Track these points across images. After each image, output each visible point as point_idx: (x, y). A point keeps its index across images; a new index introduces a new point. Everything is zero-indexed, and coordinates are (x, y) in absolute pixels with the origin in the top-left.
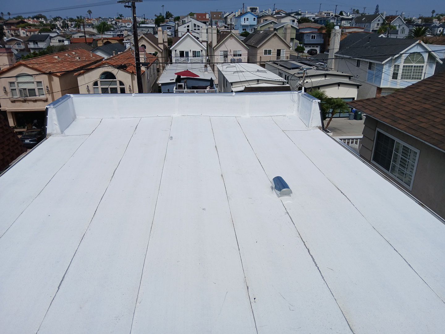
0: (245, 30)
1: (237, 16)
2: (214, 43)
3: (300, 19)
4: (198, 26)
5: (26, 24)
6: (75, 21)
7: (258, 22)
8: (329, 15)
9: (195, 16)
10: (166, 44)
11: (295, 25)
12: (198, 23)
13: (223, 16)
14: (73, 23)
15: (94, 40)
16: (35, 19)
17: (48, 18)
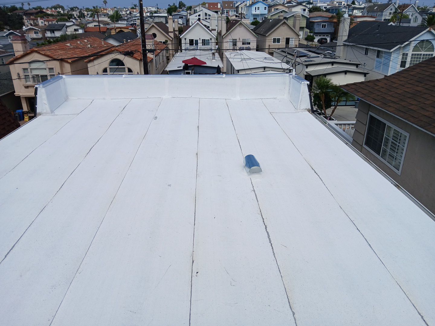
0: (256, 19)
1: (248, 5)
2: (224, 32)
3: (311, 9)
4: (209, 15)
5: (44, 14)
6: (91, 10)
7: (269, 11)
8: (341, 4)
9: (207, 5)
10: (177, 33)
11: (306, 14)
12: (209, 12)
13: (235, 5)
14: (89, 13)
15: (108, 29)
16: (53, 9)
17: (66, 8)
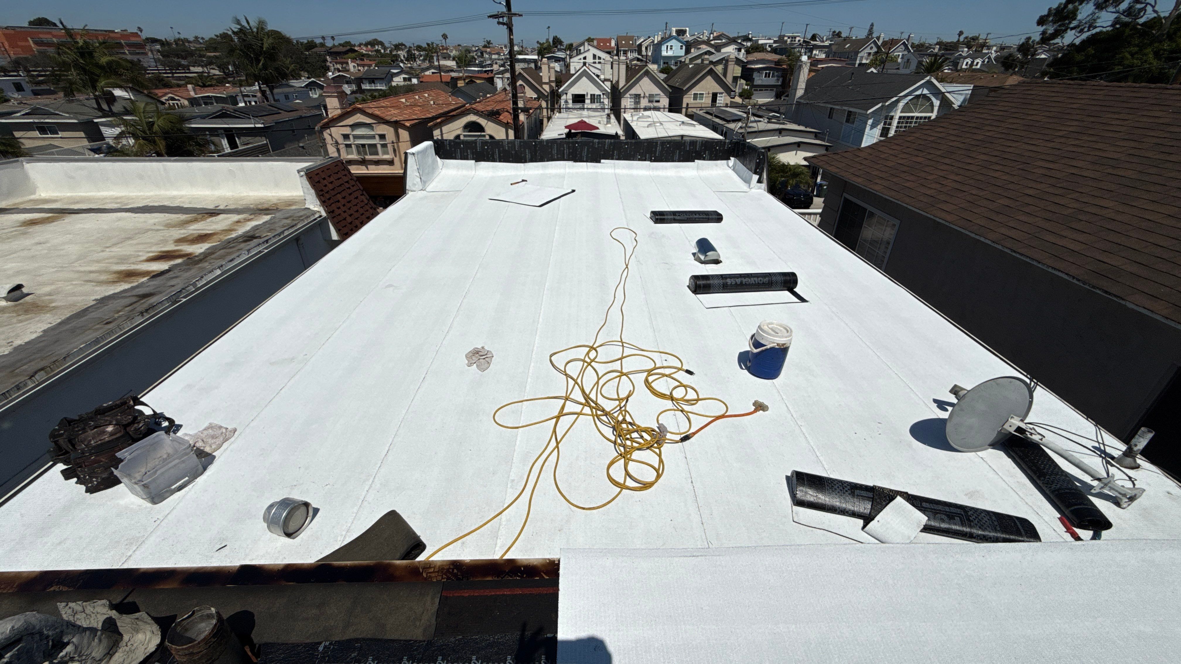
0: (667, 63)
1: (656, 42)
2: (622, 83)
3: (750, 48)
4: (600, 58)
5: (356, 53)
6: (424, 49)
7: (688, 52)
8: (795, 41)
9: (595, 43)
10: (553, 84)
11: (742, 55)
12: (599, 53)
13: (636, 42)
14: (422, 53)
15: (452, 78)
16: (369, 47)
17: (387, 45)
